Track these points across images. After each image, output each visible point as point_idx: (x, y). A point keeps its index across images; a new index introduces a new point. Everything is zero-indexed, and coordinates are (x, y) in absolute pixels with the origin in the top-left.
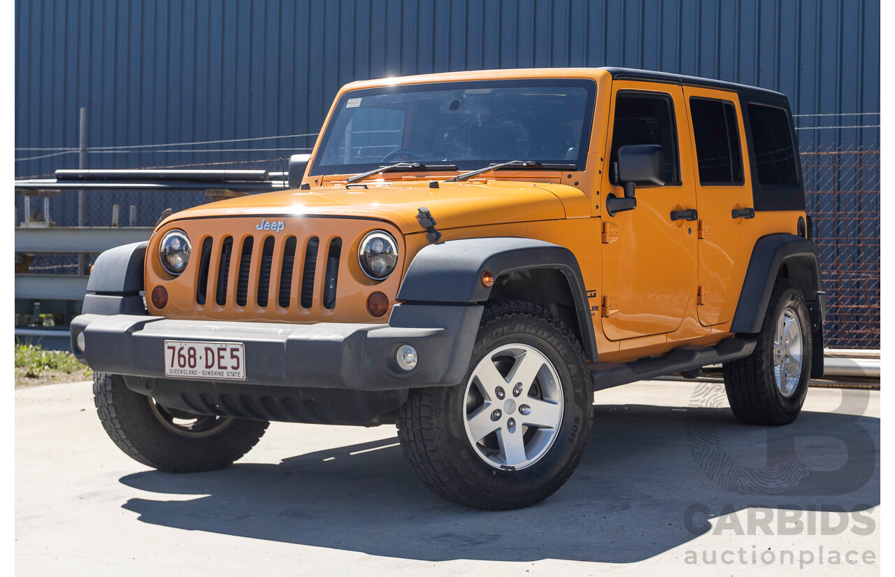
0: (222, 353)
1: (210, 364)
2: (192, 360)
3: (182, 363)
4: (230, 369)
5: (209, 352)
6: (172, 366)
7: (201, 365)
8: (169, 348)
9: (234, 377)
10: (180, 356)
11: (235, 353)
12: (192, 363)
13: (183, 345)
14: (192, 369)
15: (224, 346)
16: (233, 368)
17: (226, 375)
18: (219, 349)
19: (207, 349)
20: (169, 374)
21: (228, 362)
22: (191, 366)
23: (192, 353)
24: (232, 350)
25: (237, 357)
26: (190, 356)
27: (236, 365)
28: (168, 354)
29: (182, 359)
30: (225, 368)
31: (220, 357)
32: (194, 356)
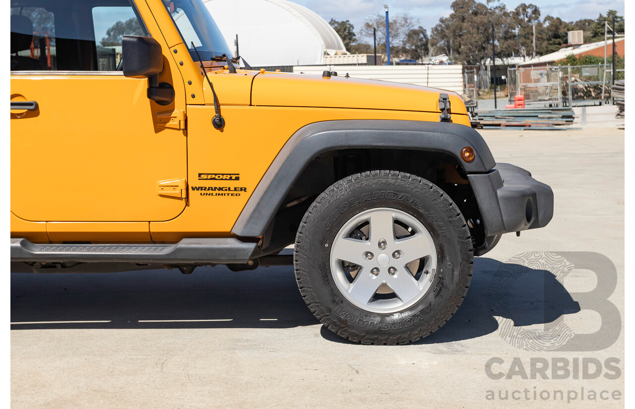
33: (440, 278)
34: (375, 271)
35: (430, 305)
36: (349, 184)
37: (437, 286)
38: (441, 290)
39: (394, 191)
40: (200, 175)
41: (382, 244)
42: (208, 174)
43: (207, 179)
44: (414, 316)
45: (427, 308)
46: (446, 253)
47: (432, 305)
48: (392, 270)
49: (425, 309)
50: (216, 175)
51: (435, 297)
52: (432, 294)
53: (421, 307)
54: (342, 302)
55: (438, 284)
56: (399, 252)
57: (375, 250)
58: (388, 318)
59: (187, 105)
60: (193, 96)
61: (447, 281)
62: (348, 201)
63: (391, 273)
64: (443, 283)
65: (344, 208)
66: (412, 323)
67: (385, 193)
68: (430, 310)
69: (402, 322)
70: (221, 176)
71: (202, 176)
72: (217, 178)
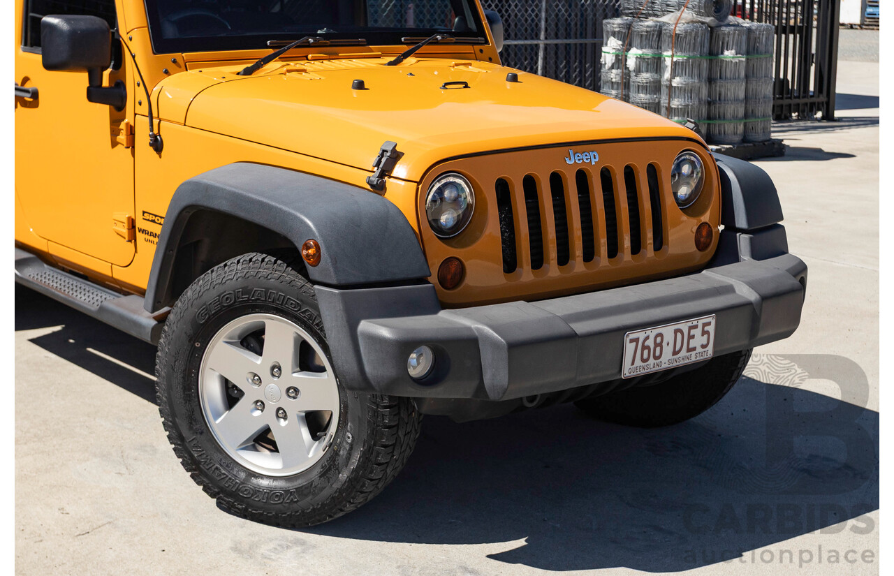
0: (693, 332)
1: (677, 349)
2: (658, 349)
3: (645, 356)
4: (699, 349)
5: (679, 335)
6: (633, 364)
7: (667, 351)
8: (631, 341)
9: (702, 358)
10: (644, 347)
11: (706, 328)
12: (658, 353)
13: (648, 333)
14: (655, 361)
15: (695, 323)
16: (703, 346)
17: (694, 358)
18: (691, 328)
19: (676, 331)
20: (628, 374)
21: (699, 340)
22: (656, 358)
23: (659, 340)
24: (705, 325)
25: (708, 333)
26: (656, 345)
27: (705, 343)
28: (629, 348)
29: (646, 352)
30: (694, 349)
31: (691, 337)
32: (660, 345)
33: (334, 450)
34: (260, 405)
35: (312, 485)
36: (244, 266)
37: (327, 461)
38: (329, 469)
39: (297, 299)
40: (144, 212)
41: (276, 370)
42: (150, 214)
43: (148, 220)
44: (287, 491)
45: (306, 488)
46: (349, 416)
47: (313, 486)
48: (281, 413)
49: (304, 488)
50: (156, 216)
51: (320, 477)
52: (318, 470)
53: (300, 483)
54: (201, 433)
55: (330, 458)
56: (296, 390)
57: (265, 374)
58: (254, 481)
59: (135, 114)
60: (140, 104)
61: (340, 461)
62: (234, 291)
63: (278, 417)
64: (335, 460)
65: (227, 298)
66: (281, 501)
67: (284, 297)
68: (309, 493)
69: (268, 493)
70: (159, 219)
71: (145, 214)
72: (156, 221)
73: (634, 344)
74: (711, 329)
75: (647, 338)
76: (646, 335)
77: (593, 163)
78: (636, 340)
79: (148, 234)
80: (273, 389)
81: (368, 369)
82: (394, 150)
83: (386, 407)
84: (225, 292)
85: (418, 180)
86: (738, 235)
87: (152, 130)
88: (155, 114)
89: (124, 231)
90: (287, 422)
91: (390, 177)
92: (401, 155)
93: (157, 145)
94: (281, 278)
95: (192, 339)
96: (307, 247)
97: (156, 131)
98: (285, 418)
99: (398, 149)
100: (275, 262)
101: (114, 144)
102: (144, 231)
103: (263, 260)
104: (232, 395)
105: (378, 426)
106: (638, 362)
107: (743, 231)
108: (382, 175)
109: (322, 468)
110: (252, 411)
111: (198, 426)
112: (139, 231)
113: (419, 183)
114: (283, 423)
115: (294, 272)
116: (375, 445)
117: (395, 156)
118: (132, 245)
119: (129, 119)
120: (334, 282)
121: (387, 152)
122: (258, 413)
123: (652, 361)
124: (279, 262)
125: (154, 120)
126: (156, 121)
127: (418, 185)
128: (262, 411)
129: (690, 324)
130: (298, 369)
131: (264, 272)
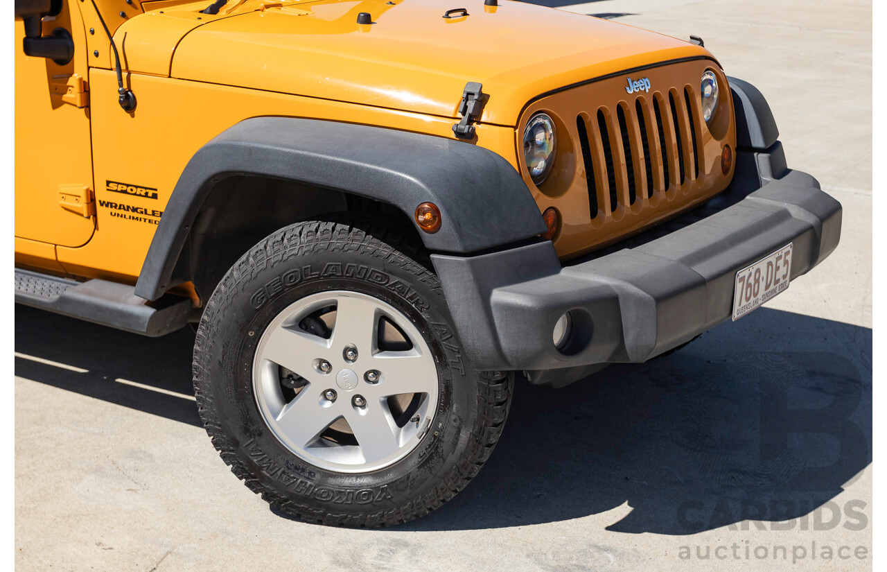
0: (778, 263)
1: (769, 282)
2: (756, 285)
3: (748, 295)
4: (781, 281)
5: (770, 267)
7: (762, 288)
8: (740, 281)
9: (782, 289)
11: (787, 258)
12: (756, 290)
13: (751, 269)
14: (754, 299)
15: (780, 253)
16: (784, 277)
17: (778, 290)
18: (777, 259)
19: (769, 264)
20: (736, 316)
21: (781, 272)
22: (755, 295)
23: (757, 275)
24: (786, 254)
25: (787, 263)
26: (756, 281)
27: (785, 273)
28: (738, 288)
29: (749, 290)
30: (779, 281)
31: (777, 269)
32: (758, 281)
33: (435, 437)
34: (330, 394)
35: (408, 478)
36: (310, 238)
37: (426, 449)
38: (431, 458)
39: (384, 271)
40: (108, 183)
41: (350, 353)
42: (118, 183)
43: (116, 191)
44: (377, 488)
45: (401, 482)
46: (454, 397)
47: (411, 479)
48: (358, 401)
49: (398, 482)
50: (128, 185)
51: (419, 468)
52: (415, 460)
53: (391, 477)
54: (260, 435)
55: (430, 446)
56: (376, 373)
57: (336, 359)
58: (332, 481)
59: (89, 68)
60: (97, 55)
61: (445, 446)
62: (300, 268)
63: (354, 405)
64: (437, 447)
65: (291, 278)
66: (371, 499)
67: (367, 270)
68: (406, 487)
69: (353, 493)
70: (134, 188)
71: (111, 185)
72: (129, 191)
73: (742, 283)
74: (789, 258)
75: (750, 275)
76: (749, 272)
77: (647, 91)
78: (742, 279)
79: (116, 207)
80: (346, 376)
81: (504, 343)
82: (481, 94)
83: (498, 382)
84: (288, 270)
85: (514, 124)
86: (755, 154)
87: (121, 85)
88: (123, 67)
89: (82, 206)
90: (367, 409)
91: (479, 123)
92: (486, 97)
93: (129, 103)
94: (362, 249)
95: (244, 328)
96: (420, 211)
97: (125, 86)
98: (363, 407)
99: (483, 91)
100: (350, 230)
101: (57, 103)
102: (108, 204)
103: (333, 229)
104: (289, 386)
105: (489, 404)
106: (744, 303)
107: (760, 151)
108: (470, 122)
109: (421, 457)
110: (321, 404)
111: (255, 427)
112: (102, 205)
113: (515, 128)
114: (362, 412)
115: (375, 240)
116: (486, 425)
117: (482, 98)
118: (91, 221)
119: (79, 72)
120: (459, 248)
121: (473, 94)
122: (328, 404)
123: (752, 299)
124: (355, 230)
125: (123, 73)
126: (124, 75)
127: (515, 130)
128: (333, 401)
129: (777, 255)
130: (378, 350)
131: (339, 244)
